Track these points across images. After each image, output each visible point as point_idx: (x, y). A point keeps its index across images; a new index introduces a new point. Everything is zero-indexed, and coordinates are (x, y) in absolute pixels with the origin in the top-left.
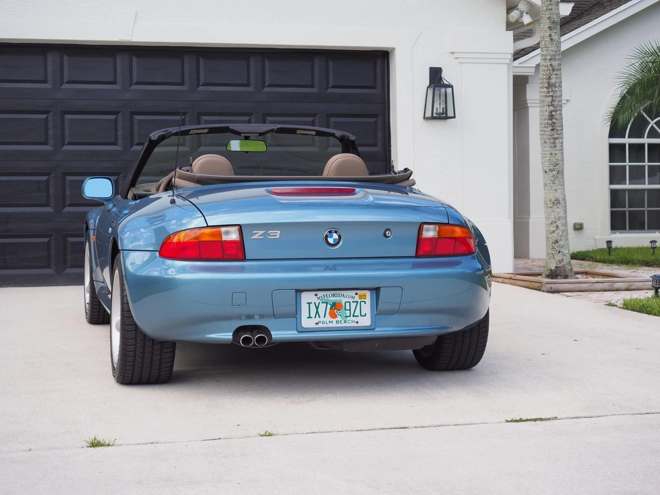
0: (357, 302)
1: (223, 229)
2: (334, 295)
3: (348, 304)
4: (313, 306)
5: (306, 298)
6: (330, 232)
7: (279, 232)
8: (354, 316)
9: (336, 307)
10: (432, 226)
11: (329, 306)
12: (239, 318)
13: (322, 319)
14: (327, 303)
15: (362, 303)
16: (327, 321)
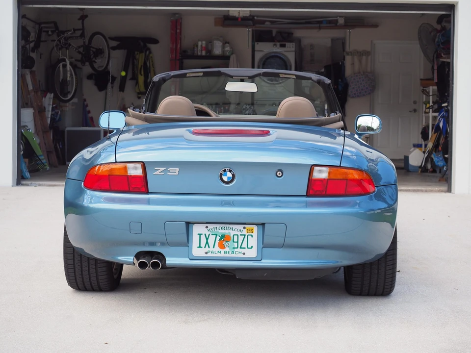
0: (245, 235)
1: (129, 165)
2: (223, 228)
3: (236, 237)
4: (203, 237)
5: (197, 229)
6: (225, 171)
7: (178, 169)
8: (241, 248)
9: (224, 239)
10: (324, 169)
11: (218, 238)
12: (143, 244)
13: (211, 249)
14: (216, 235)
15: (250, 237)
16: (216, 251)
